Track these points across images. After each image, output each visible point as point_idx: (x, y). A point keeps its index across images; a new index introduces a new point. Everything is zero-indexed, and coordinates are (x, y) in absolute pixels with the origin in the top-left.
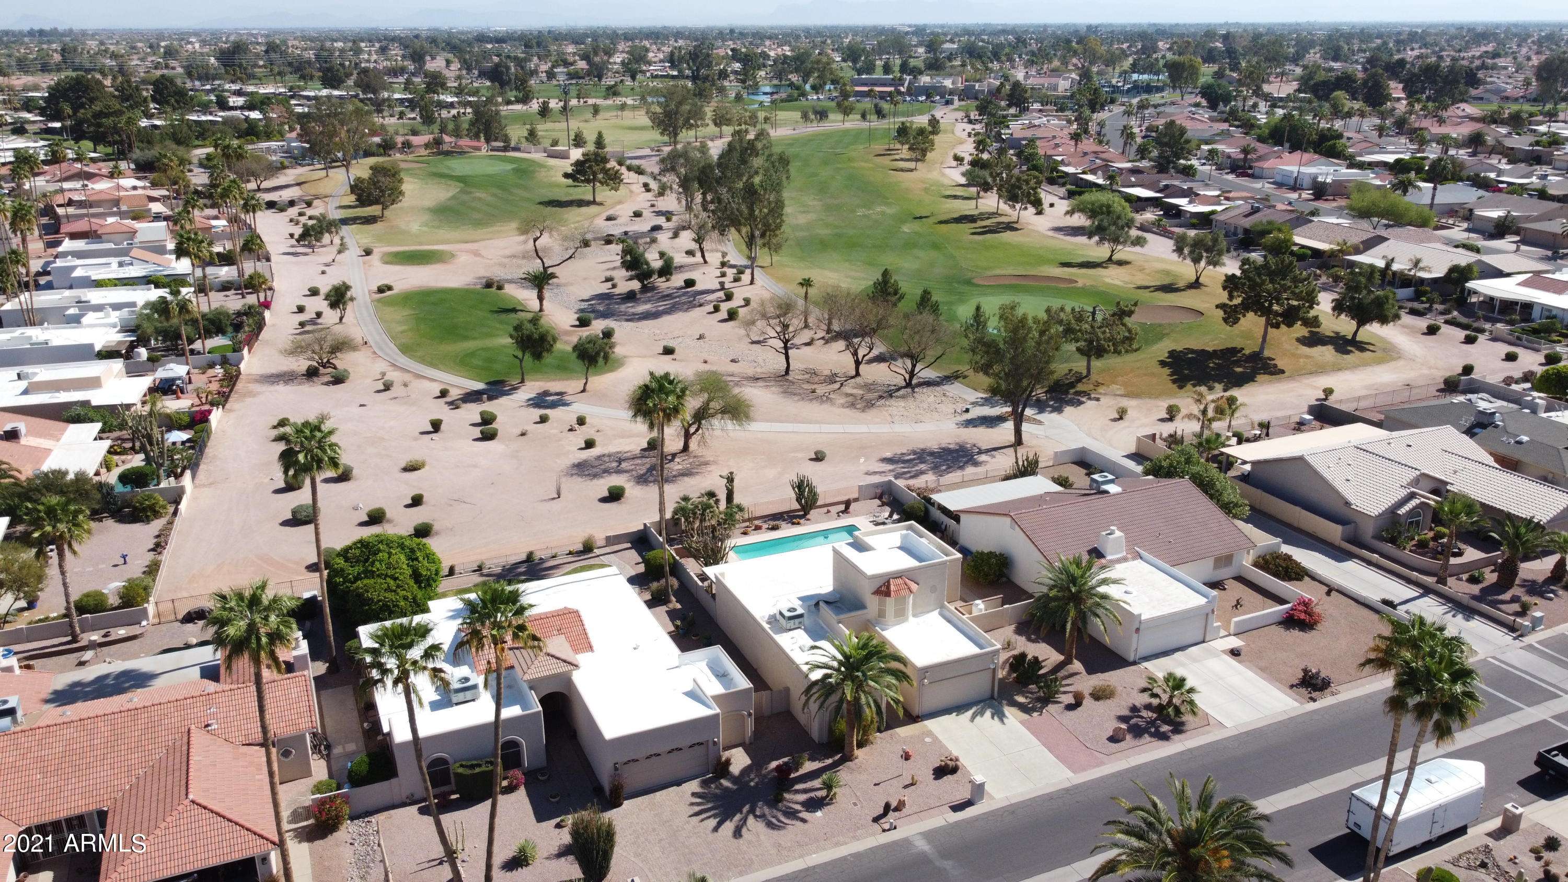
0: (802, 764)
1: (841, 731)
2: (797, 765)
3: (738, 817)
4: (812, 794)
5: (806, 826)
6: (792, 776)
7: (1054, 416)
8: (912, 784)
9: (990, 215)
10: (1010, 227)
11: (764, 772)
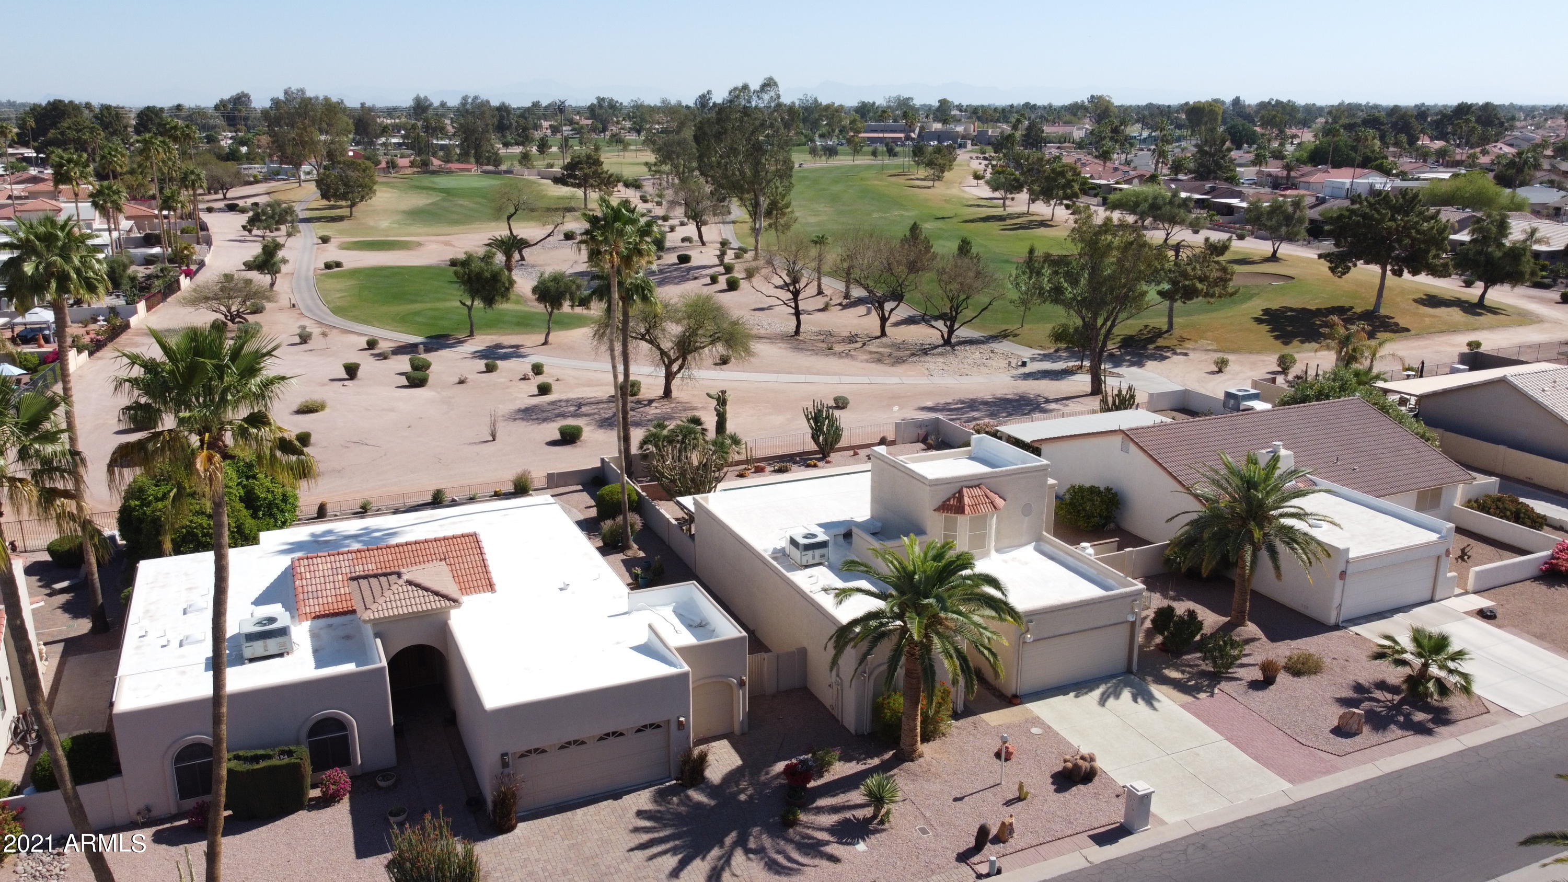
0: (830, 764)
1: (895, 712)
2: (821, 768)
3: (715, 852)
4: (848, 815)
5: (838, 867)
6: (812, 784)
7: (1134, 369)
8: (1020, 799)
9: (1020, 215)
10: (1043, 224)
11: (763, 778)
